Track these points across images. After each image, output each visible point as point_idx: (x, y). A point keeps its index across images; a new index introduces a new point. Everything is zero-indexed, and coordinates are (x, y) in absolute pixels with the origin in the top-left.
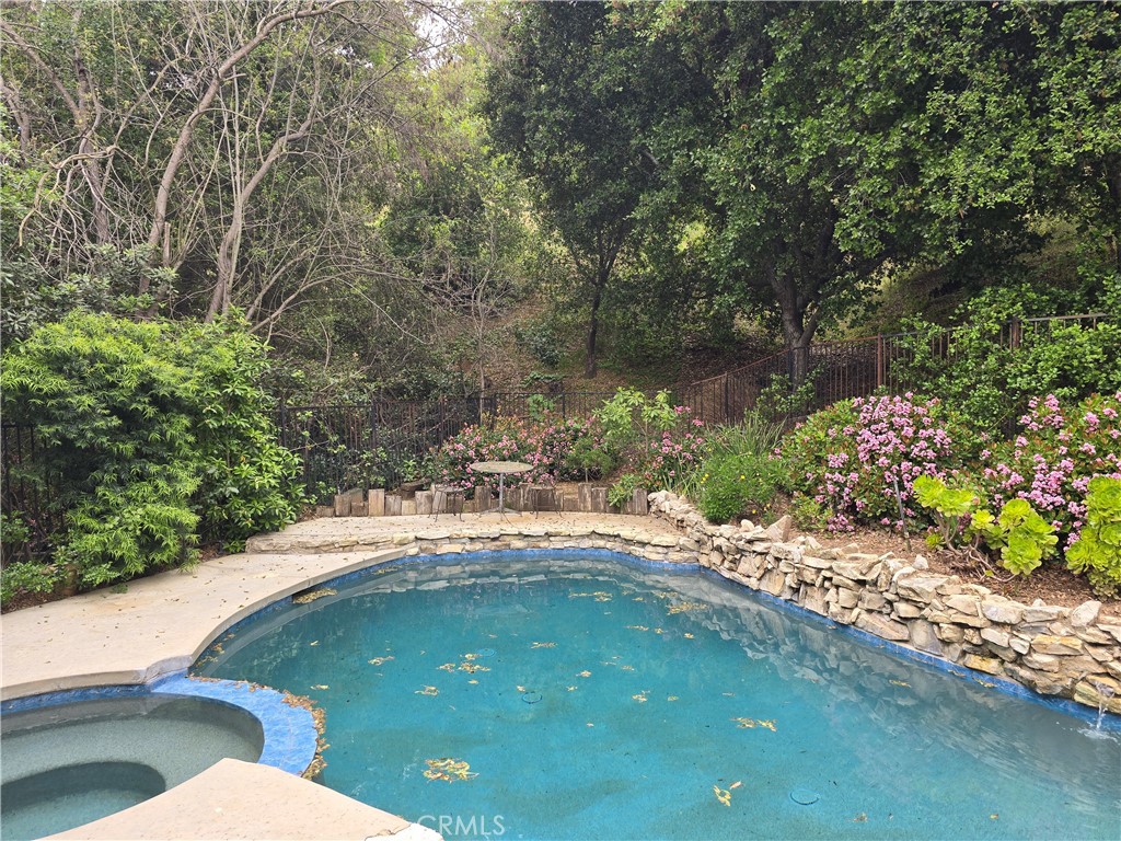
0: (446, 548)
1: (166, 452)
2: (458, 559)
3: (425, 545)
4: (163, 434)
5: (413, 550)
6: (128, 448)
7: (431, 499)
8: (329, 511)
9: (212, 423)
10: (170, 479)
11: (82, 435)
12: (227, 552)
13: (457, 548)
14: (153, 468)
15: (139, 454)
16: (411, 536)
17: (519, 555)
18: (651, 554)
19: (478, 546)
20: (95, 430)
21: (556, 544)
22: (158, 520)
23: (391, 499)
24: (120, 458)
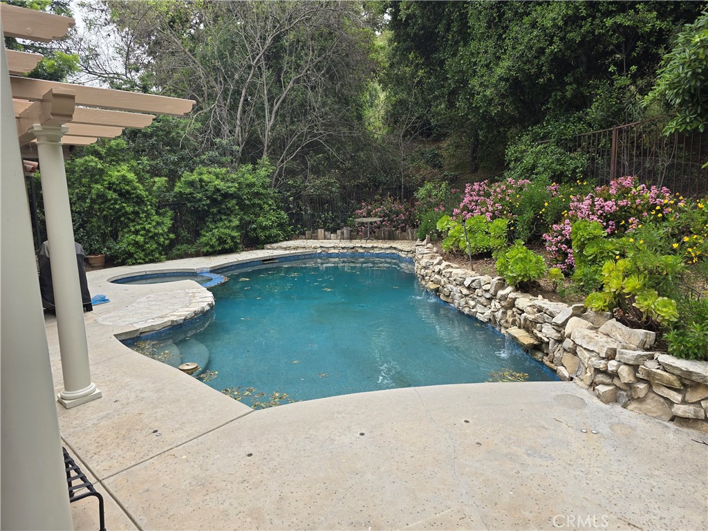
0: (332, 251)
1: (229, 212)
2: (337, 255)
3: (324, 249)
4: (226, 206)
5: (319, 251)
6: (215, 210)
7: (342, 233)
8: (304, 237)
9: (247, 202)
10: (230, 221)
11: (199, 207)
12: (257, 249)
13: (337, 251)
14: (224, 217)
15: (219, 212)
16: (319, 246)
17: (362, 255)
18: (403, 255)
19: (345, 251)
20: (203, 205)
21: (377, 251)
22: (223, 233)
23: (326, 233)
24: (213, 214)
